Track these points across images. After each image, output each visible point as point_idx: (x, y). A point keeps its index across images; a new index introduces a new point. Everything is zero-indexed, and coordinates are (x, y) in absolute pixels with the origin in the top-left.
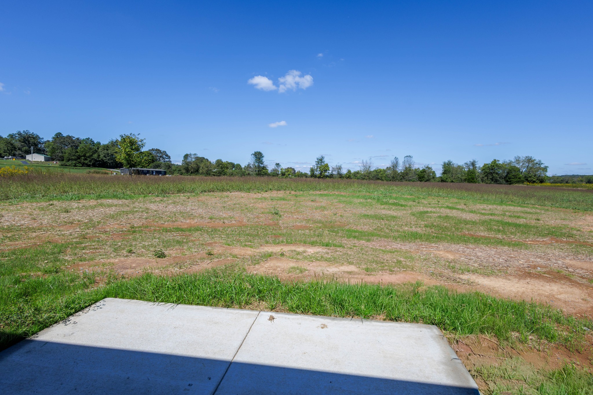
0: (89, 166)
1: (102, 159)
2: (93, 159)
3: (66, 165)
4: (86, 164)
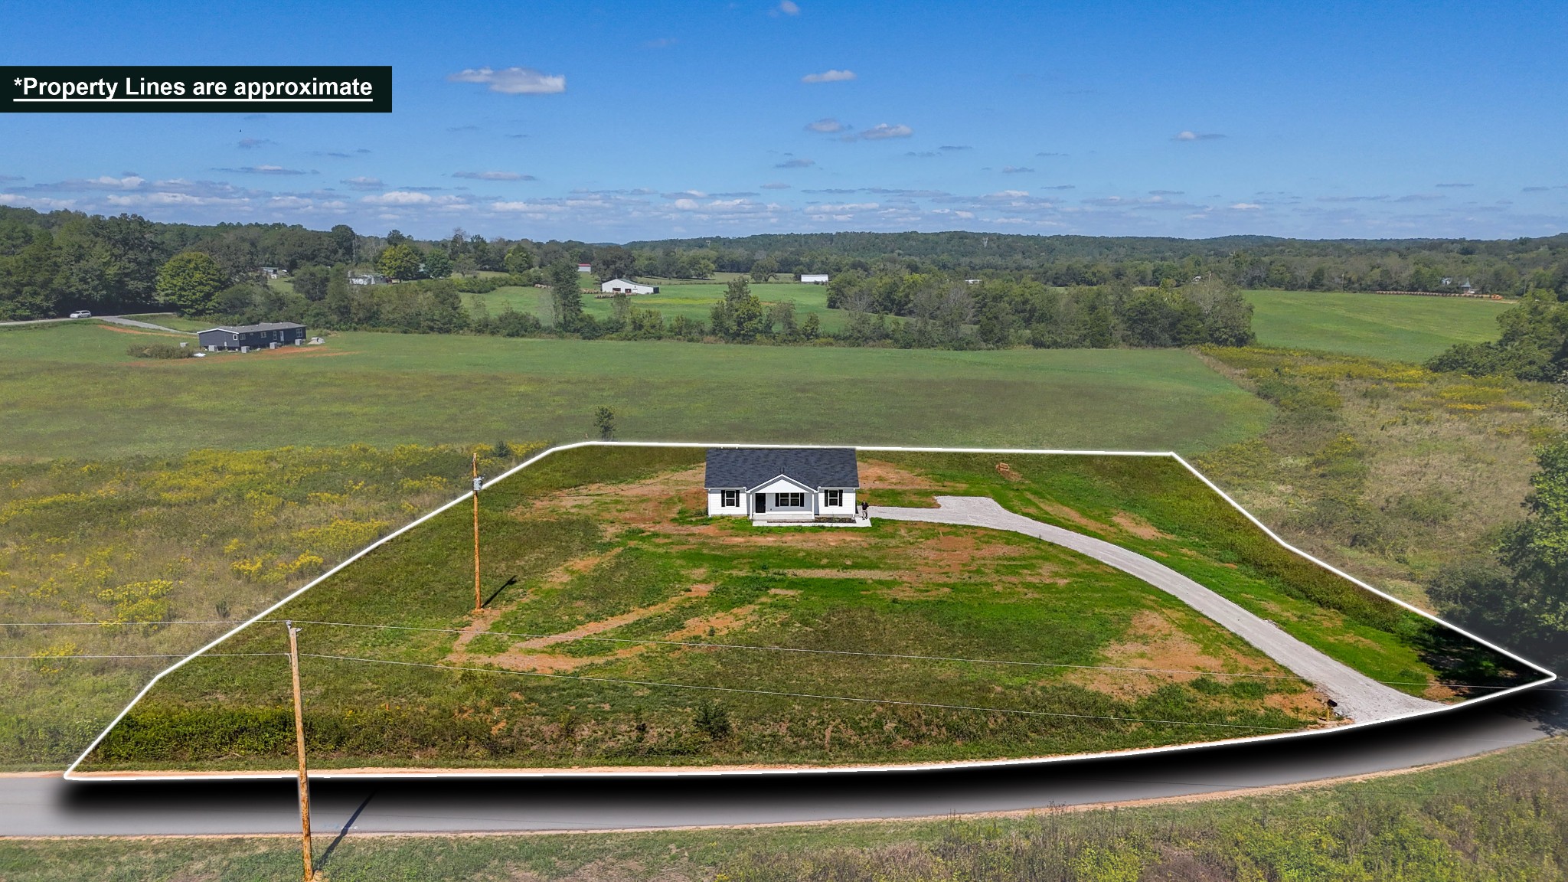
4: (39, 308)
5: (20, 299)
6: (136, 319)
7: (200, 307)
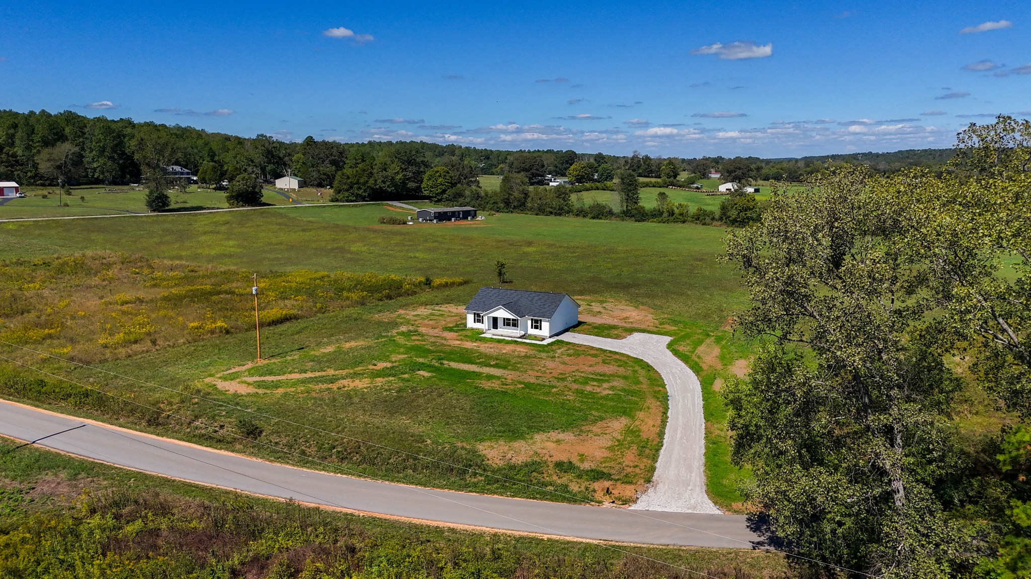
1: (380, 187)
2: (368, 187)
3: (338, 200)
6: (406, 204)
7: (440, 198)
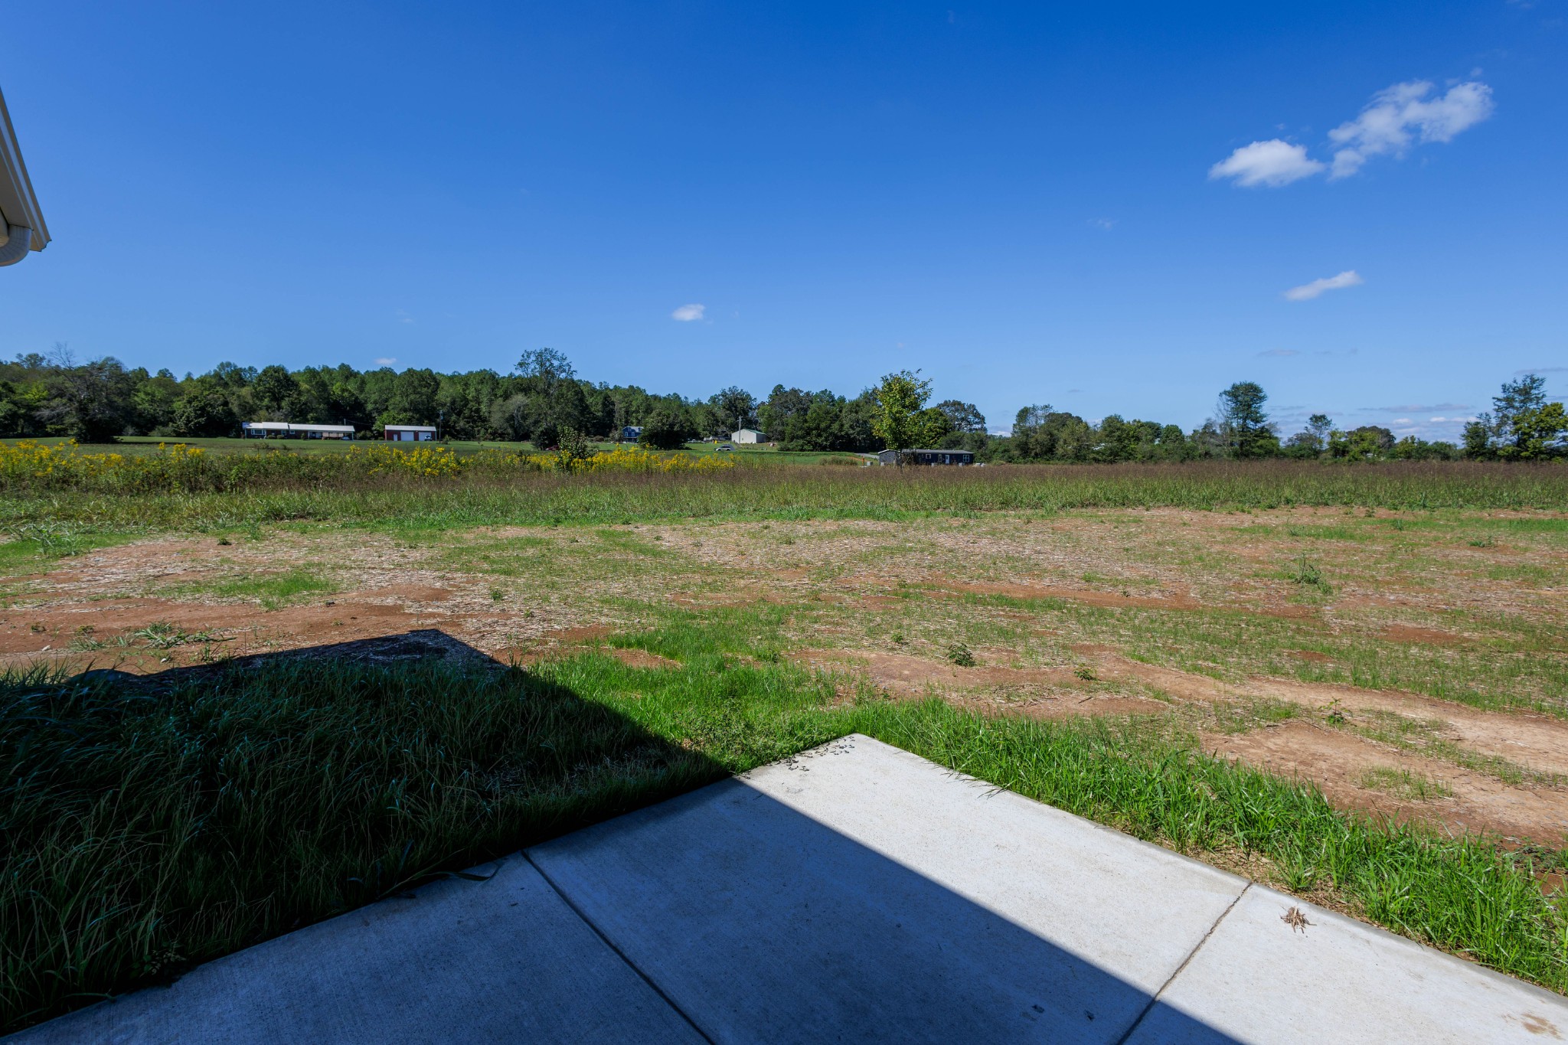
0: (823, 448)
1: (847, 434)
2: (831, 433)
3: (788, 450)
4: (820, 445)
5: (808, 438)
